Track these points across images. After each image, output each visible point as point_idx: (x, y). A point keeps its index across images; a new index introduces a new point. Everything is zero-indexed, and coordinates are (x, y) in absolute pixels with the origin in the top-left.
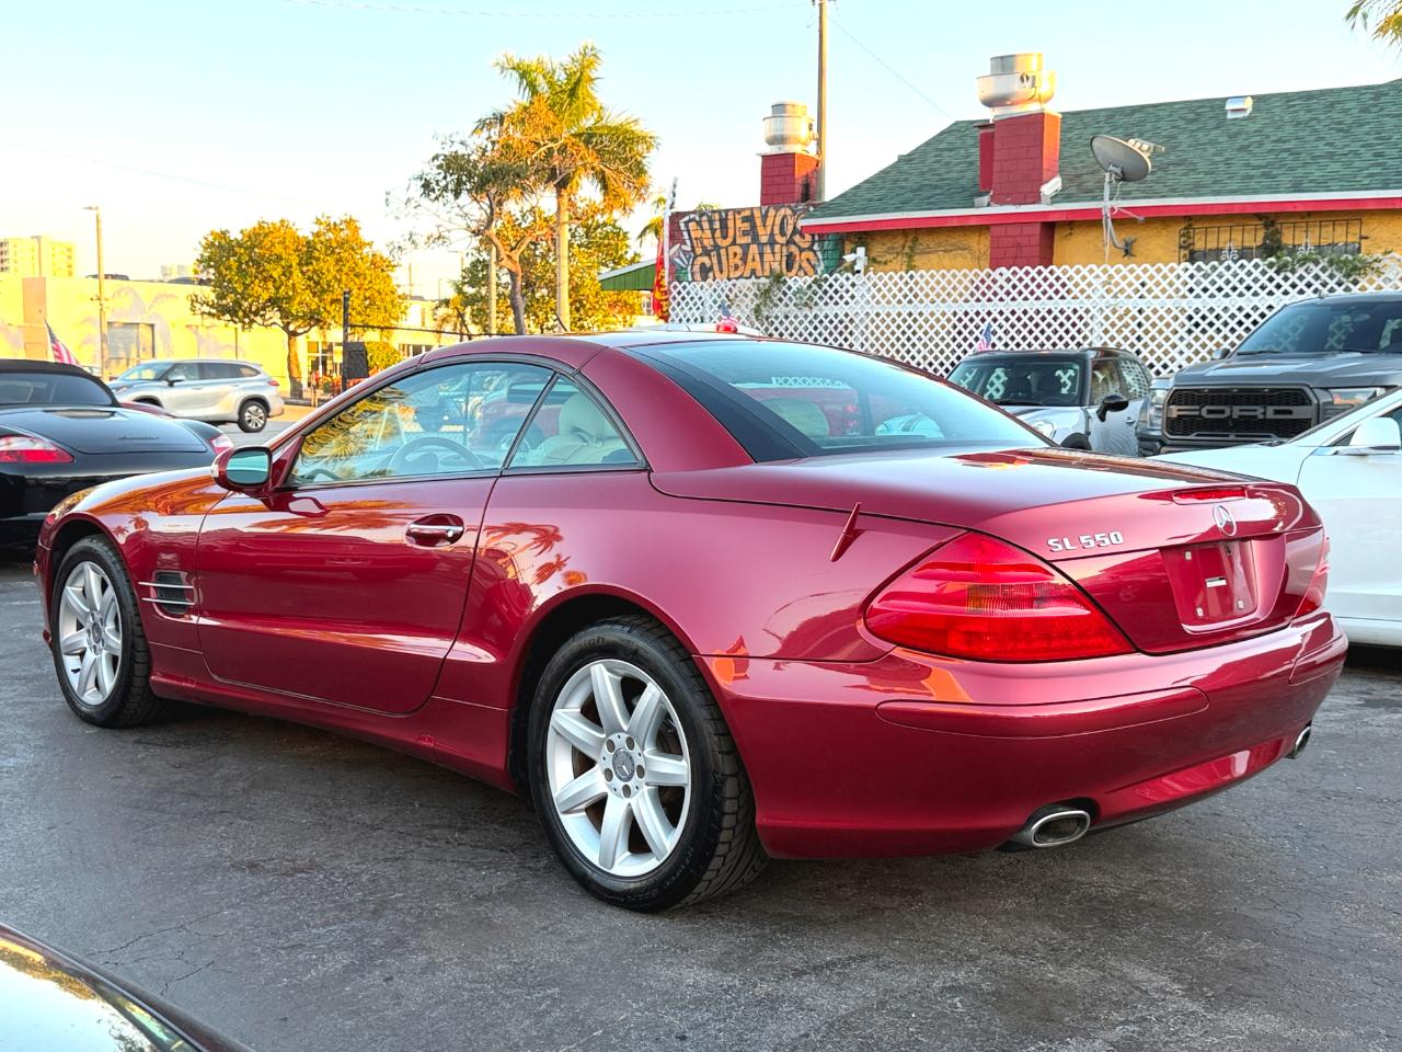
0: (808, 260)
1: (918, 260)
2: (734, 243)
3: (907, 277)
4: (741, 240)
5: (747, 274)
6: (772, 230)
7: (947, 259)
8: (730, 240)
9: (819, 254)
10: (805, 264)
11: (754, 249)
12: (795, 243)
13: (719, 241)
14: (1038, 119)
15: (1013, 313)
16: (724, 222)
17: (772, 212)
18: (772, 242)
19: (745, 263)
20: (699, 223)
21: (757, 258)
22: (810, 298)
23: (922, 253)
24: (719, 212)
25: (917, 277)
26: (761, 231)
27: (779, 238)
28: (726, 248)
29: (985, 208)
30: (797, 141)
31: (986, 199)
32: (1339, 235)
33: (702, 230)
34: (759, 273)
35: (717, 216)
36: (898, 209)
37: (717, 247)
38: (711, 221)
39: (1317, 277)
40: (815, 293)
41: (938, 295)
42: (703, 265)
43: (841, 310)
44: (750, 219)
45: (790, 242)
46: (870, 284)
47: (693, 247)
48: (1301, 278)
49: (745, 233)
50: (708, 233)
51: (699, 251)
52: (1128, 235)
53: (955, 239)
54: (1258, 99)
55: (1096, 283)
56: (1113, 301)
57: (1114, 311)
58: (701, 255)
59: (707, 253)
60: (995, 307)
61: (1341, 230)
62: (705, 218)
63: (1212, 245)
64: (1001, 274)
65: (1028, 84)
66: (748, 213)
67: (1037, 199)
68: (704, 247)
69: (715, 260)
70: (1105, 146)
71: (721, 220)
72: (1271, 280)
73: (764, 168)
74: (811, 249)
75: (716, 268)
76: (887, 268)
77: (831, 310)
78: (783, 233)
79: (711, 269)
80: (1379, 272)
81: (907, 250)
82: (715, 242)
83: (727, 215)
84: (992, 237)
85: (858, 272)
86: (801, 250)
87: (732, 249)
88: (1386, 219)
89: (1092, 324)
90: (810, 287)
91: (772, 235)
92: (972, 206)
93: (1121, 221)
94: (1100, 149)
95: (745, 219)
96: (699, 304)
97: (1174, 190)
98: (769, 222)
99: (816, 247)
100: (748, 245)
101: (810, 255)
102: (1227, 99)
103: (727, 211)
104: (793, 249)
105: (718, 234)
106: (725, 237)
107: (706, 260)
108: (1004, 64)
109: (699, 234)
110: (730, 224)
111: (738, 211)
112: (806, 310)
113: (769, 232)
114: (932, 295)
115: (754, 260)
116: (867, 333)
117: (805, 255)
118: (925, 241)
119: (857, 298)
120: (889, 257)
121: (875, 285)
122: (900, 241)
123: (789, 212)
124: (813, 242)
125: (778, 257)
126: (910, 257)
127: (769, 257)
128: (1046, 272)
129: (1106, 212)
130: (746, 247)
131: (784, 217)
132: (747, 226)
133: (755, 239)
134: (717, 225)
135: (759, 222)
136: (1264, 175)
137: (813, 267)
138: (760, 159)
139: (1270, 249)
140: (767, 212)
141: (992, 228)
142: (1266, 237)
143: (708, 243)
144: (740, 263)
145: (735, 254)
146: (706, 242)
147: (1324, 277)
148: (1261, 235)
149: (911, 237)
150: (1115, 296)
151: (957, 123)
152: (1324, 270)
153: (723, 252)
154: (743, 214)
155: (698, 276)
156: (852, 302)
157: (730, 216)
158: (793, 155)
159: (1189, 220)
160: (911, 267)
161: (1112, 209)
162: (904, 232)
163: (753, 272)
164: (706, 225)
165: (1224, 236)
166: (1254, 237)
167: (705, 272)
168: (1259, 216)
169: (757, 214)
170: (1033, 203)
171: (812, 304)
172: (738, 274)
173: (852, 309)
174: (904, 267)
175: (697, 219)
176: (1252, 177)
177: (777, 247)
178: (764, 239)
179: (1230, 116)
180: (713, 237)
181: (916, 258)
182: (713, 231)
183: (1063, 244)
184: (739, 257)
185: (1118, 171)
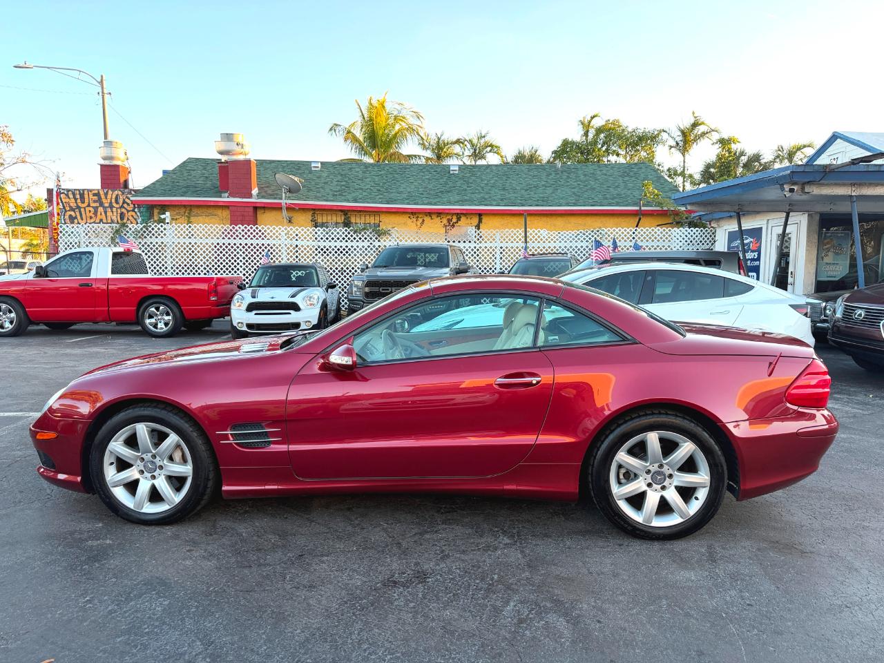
0: (132, 216)
1: (192, 219)
2: (89, 206)
3: (187, 227)
4: (95, 205)
5: (98, 221)
6: (111, 201)
7: (207, 219)
8: (86, 204)
9: (138, 213)
10: (131, 218)
11: (101, 209)
12: (124, 208)
13: (80, 204)
14: (248, 162)
15: (241, 244)
16: (82, 196)
17: (110, 192)
18: (111, 207)
19: (96, 216)
20: (67, 195)
21: (103, 213)
22: (142, 235)
23: (195, 216)
24: (79, 190)
25: (193, 227)
26: (104, 200)
27: (115, 205)
28: (85, 208)
29: (225, 198)
30: (119, 159)
31: (227, 195)
32: (372, 220)
33: (69, 198)
34: (105, 221)
35: (78, 192)
36: (182, 196)
37: (78, 207)
38: (74, 195)
39: (368, 236)
40: (145, 232)
41: (204, 235)
42: (70, 216)
43: (159, 240)
44: (98, 194)
45: (122, 207)
46: (173, 229)
47: (63, 206)
48: (363, 236)
49: (95, 202)
50: (73, 200)
51: (68, 209)
52: (291, 214)
53: (211, 211)
54: (322, 163)
55: (283, 234)
56: (290, 242)
57: (291, 246)
58: (69, 211)
59: (73, 210)
60: (238, 241)
61: (372, 218)
62: (70, 192)
63: (325, 221)
64: (240, 228)
65: (240, 147)
66: (97, 192)
67: (250, 196)
68: (70, 207)
69: (78, 214)
70: (280, 177)
71: (80, 194)
72: (352, 236)
73: (102, 171)
74: (133, 211)
75: (79, 217)
76: (177, 221)
77: (154, 240)
78: (117, 202)
79: (76, 218)
80: (390, 235)
81: (186, 214)
82: (77, 205)
83: (84, 192)
84: (231, 211)
85: (168, 223)
86: (128, 211)
87: (87, 209)
88: (388, 215)
89: (282, 251)
90: (142, 229)
91: (111, 203)
92: (221, 197)
93: (290, 208)
94: (279, 178)
95: (94, 195)
96: (77, 235)
97: (308, 198)
98: (109, 197)
99: (136, 210)
100: (97, 207)
101: (133, 214)
102: (311, 162)
103: (83, 190)
104: (123, 210)
105: (79, 201)
106: (83, 202)
107: (72, 213)
108: (228, 137)
109: (67, 200)
110: (86, 196)
111: (91, 191)
112: (140, 240)
113: (109, 201)
114: (201, 235)
115: (101, 214)
116: (174, 251)
117: (130, 213)
118: (195, 211)
119: (167, 235)
120: (178, 217)
121: (176, 229)
122: (182, 210)
123: (120, 193)
124: (135, 208)
125: (115, 214)
126: (189, 217)
127: (109, 214)
128: (254, 228)
129: (284, 205)
130: (96, 209)
131: (117, 196)
132: (96, 198)
133: (101, 204)
134: (78, 196)
135: (103, 196)
136: (340, 195)
137: (135, 219)
138: (99, 166)
139: (347, 224)
140: (107, 192)
141: (230, 208)
142: (345, 219)
143: (73, 205)
144: (93, 216)
145: (90, 211)
146: (71, 204)
147: (371, 236)
148: (343, 218)
149: (188, 209)
150: (291, 239)
151: (190, 159)
152: (371, 233)
153: (82, 210)
154: (93, 192)
155: (68, 221)
156: (165, 237)
157: (86, 192)
158: (118, 166)
159: (315, 210)
160: (189, 222)
161: (286, 204)
162: (185, 206)
163: (101, 220)
164: (71, 196)
165: (329, 218)
166: (341, 219)
167: (72, 219)
168: (341, 211)
169: (101, 192)
170: (249, 198)
171: (143, 237)
172: (92, 221)
173: (165, 240)
174: (186, 222)
175: (66, 192)
176: (336, 195)
177: (114, 210)
178: (107, 205)
179: (313, 169)
180: (76, 202)
181: (192, 218)
182: (76, 199)
183: (262, 216)
184: (92, 212)
185: (288, 188)
